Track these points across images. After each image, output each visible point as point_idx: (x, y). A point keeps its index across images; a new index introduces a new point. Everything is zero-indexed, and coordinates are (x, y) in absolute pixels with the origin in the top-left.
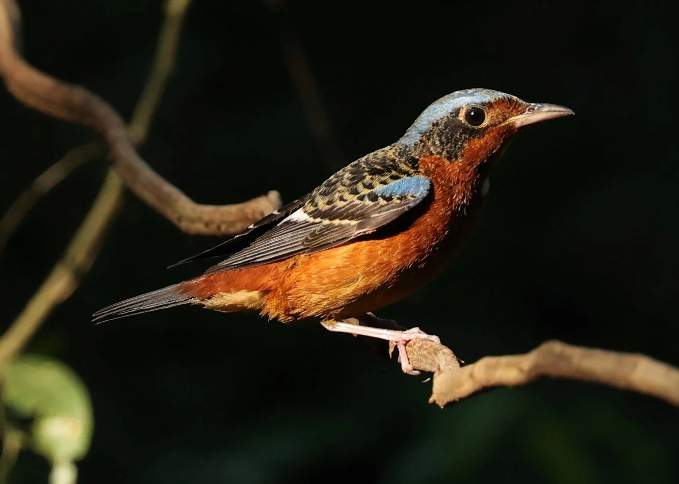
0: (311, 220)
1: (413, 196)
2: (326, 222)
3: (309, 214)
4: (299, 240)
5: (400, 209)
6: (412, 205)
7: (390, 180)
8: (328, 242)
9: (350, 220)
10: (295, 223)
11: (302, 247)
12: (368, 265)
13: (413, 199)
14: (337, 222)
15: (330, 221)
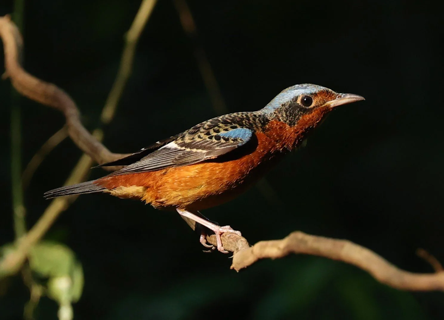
0: (179, 148)
1: (240, 140)
2: (188, 150)
3: (178, 144)
4: (171, 159)
5: (233, 146)
6: (240, 145)
7: (230, 128)
8: (188, 161)
9: (203, 149)
10: (169, 149)
11: (172, 163)
12: (209, 178)
13: (241, 141)
14: (194, 150)
15: (191, 149)
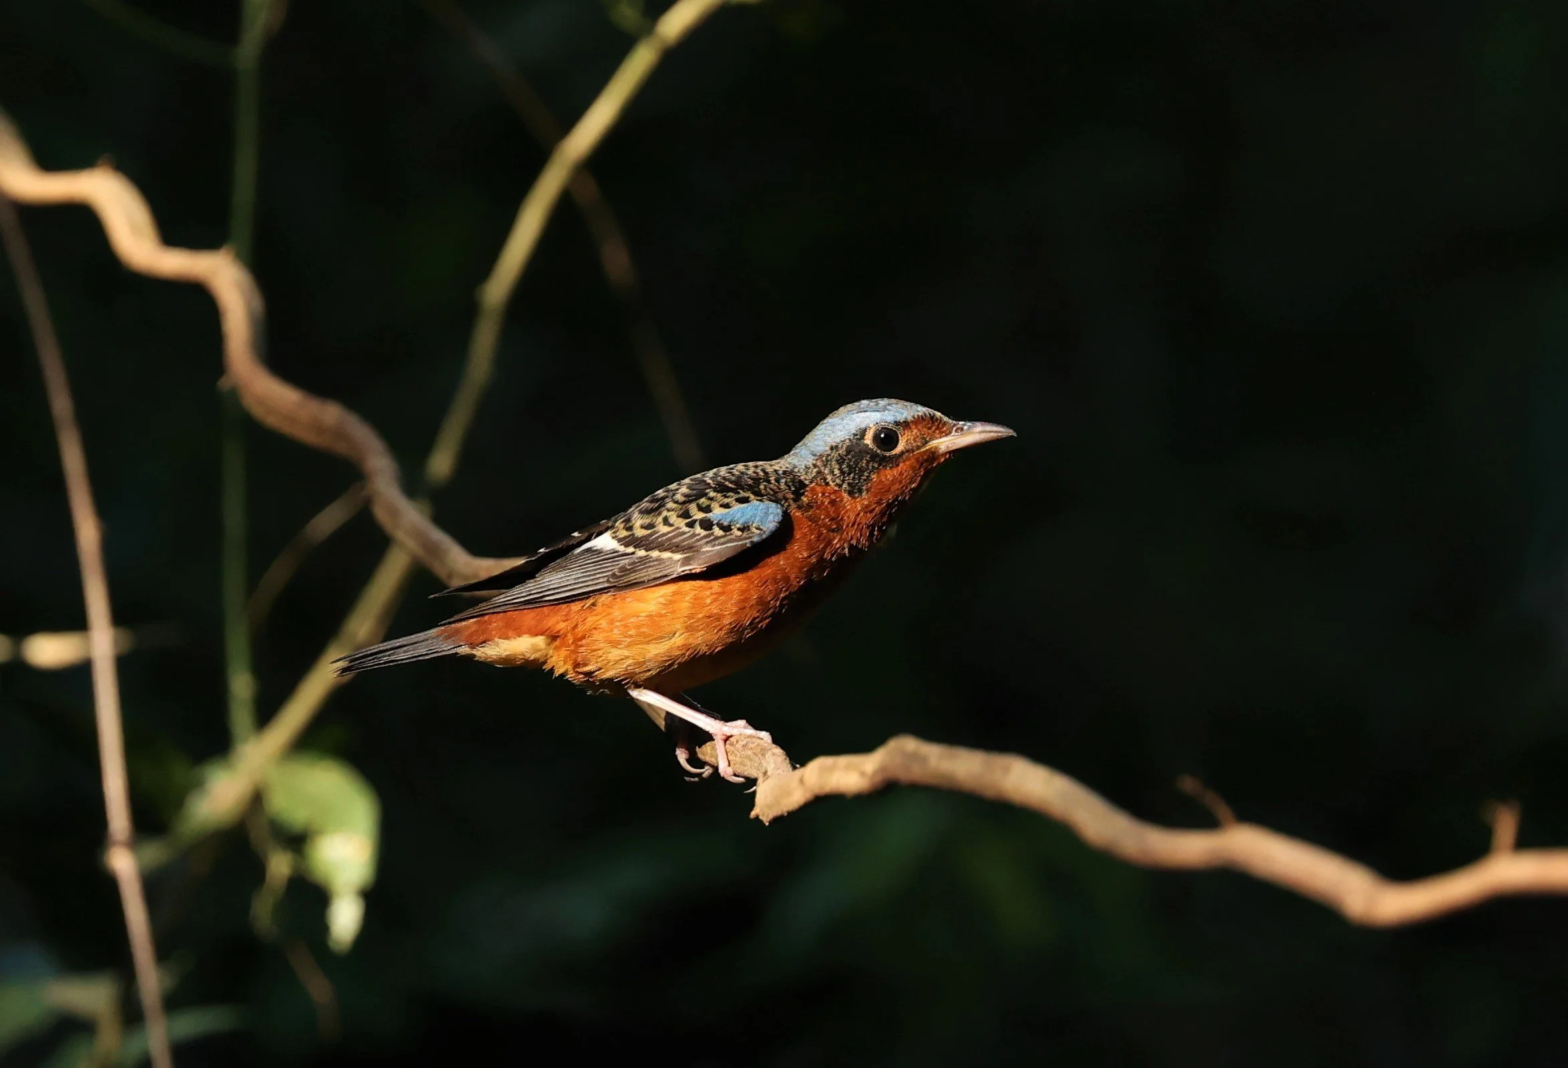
0: (622, 549)
1: (757, 529)
2: (642, 553)
3: (619, 540)
4: (604, 575)
5: (741, 543)
6: (756, 539)
7: (734, 502)
8: (642, 580)
9: (673, 552)
10: (599, 552)
11: (606, 585)
12: (690, 617)
13: (758, 532)
14: (655, 554)
15: (647, 551)
